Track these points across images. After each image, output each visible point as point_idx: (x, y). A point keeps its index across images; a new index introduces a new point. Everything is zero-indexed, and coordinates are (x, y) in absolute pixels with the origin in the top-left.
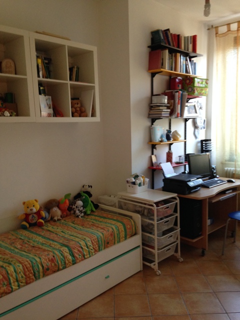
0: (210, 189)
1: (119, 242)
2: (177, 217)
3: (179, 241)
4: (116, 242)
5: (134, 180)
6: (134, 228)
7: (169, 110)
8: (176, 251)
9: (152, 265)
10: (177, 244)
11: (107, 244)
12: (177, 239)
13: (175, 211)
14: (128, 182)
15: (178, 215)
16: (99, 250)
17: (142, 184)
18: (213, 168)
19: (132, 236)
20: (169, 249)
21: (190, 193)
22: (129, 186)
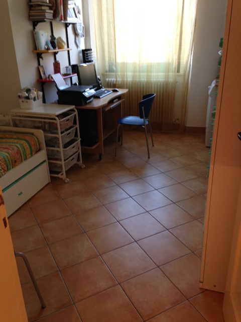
0: (101, 99)
1: (26, 159)
2: (76, 128)
3: (80, 151)
4: (23, 159)
5: (27, 95)
6: (38, 144)
7: (52, 11)
8: (78, 160)
9: (60, 176)
10: (79, 153)
11: (14, 163)
12: (79, 149)
13: (75, 123)
14: (20, 97)
15: (78, 126)
16: (8, 169)
17: (36, 98)
18: (99, 79)
19: (37, 152)
20: (73, 159)
21: (86, 104)
22: (23, 102)
